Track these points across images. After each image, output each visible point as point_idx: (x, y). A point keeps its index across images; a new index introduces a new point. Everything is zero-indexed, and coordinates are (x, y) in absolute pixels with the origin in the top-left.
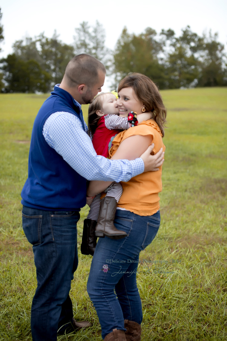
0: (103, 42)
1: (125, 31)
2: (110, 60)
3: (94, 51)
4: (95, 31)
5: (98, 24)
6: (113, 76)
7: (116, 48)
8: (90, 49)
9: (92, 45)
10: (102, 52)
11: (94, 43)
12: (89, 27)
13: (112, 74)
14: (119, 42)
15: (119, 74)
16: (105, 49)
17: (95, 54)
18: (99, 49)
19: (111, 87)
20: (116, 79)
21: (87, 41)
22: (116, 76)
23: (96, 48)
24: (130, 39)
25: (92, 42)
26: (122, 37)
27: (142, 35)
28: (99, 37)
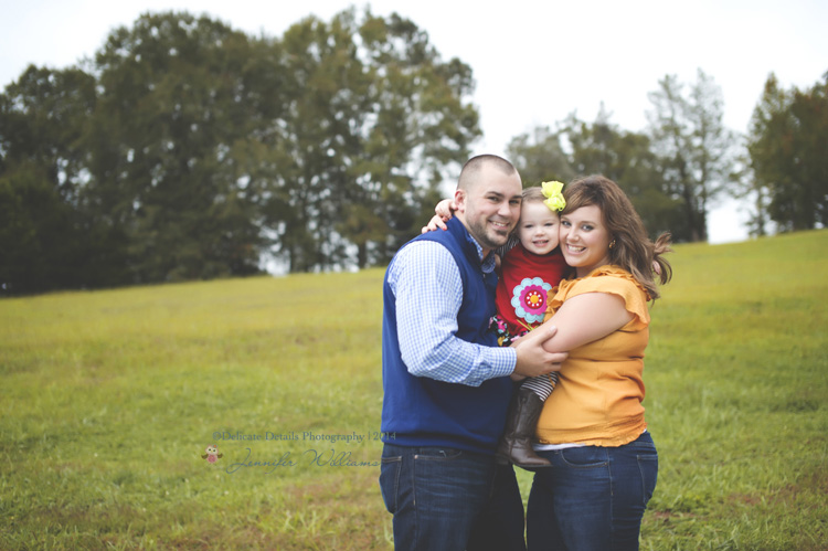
0: (719, 118)
1: (771, 86)
2: (740, 159)
3: (697, 142)
4: (697, 93)
5: (702, 76)
6: (753, 196)
7: (753, 127)
8: (687, 139)
9: (690, 127)
10: (718, 142)
11: (695, 122)
12: (681, 87)
13: (749, 191)
14: (759, 113)
15: (765, 190)
16: (724, 135)
17: (701, 147)
18: (710, 136)
19: (750, 224)
20: (759, 203)
21: (679, 120)
22: (760, 197)
23: (701, 134)
24: (787, 102)
25: (690, 119)
26: (767, 100)
27: (818, 88)
28: (707, 106)
